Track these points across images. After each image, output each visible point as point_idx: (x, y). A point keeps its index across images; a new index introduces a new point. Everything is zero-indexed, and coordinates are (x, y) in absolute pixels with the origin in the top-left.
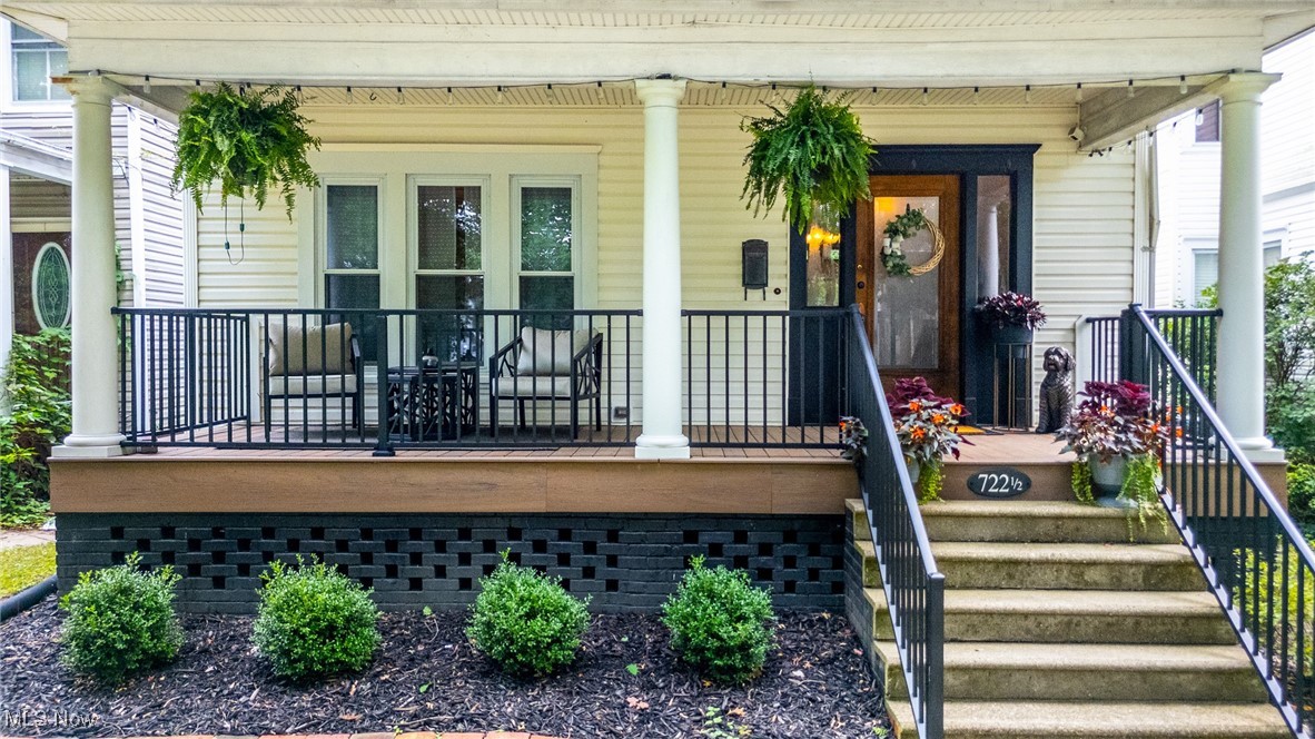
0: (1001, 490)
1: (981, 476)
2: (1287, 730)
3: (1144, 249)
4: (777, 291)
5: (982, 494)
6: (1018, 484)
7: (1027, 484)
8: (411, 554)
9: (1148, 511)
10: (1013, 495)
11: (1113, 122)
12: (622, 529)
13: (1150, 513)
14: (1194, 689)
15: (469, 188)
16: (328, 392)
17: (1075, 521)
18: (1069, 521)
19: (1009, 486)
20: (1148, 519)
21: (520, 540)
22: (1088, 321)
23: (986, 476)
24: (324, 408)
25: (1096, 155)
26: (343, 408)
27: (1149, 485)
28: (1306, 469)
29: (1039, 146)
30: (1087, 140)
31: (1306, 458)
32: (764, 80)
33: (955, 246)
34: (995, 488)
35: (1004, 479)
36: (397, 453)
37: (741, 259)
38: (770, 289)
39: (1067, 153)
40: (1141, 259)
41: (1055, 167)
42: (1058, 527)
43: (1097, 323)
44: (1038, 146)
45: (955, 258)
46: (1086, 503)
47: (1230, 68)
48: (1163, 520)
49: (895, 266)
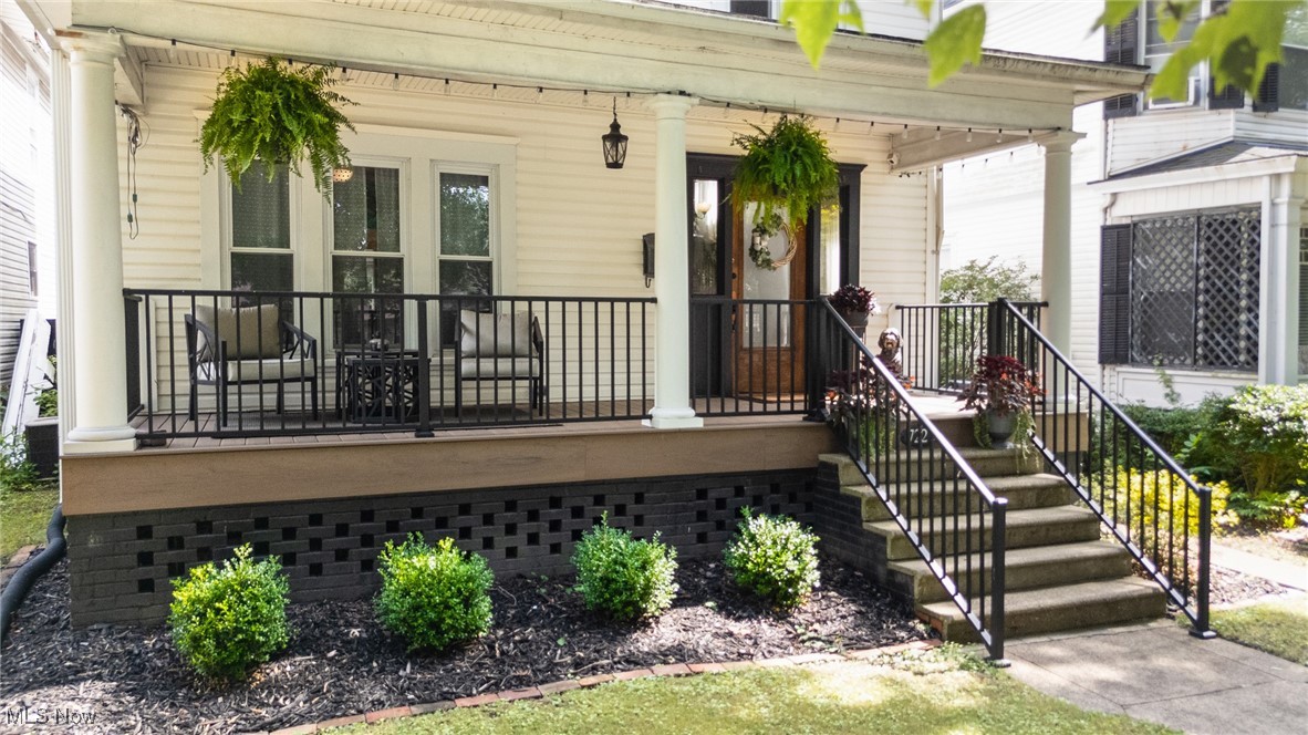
0: (922, 442)
2: (1162, 590)
3: (933, 252)
8: (461, 529)
11: (929, 153)
12: (648, 491)
14: (1093, 571)
15: (379, 169)
16: (264, 378)
21: (560, 507)
22: (898, 307)
24: (261, 393)
25: (905, 177)
26: (303, 392)
29: (865, 166)
30: (900, 165)
32: (757, 104)
33: (803, 243)
36: (436, 433)
37: (642, 250)
39: (884, 174)
40: (931, 258)
41: (878, 184)
43: (906, 311)
45: (803, 254)
46: (987, 447)
47: (1056, 126)
49: (763, 261)
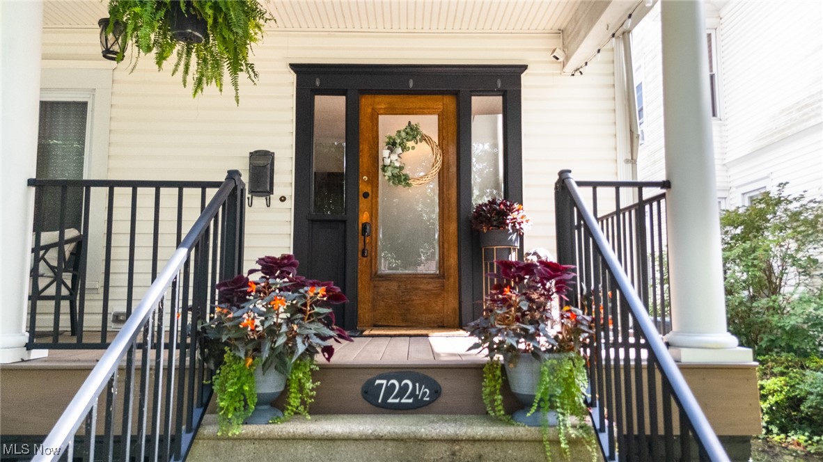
0: (404, 401)
1: (378, 382)
4: (283, 199)
5: (378, 405)
6: (424, 392)
7: (436, 392)
9: (571, 431)
10: (417, 407)
13: (573, 433)
17: (477, 445)
18: (468, 446)
19: (413, 394)
20: (571, 442)
23: (384, 382)
27: (572, 396)
28: (797, 373)
31: (796, 363)
34: (395, 397)
35: (407, 385)
38: (275, 198)
39: (550, 75)
41: (543, 87)
42: (454, 454)
44: (525, 67)
48: (589, 443)
49: (393, 175)
